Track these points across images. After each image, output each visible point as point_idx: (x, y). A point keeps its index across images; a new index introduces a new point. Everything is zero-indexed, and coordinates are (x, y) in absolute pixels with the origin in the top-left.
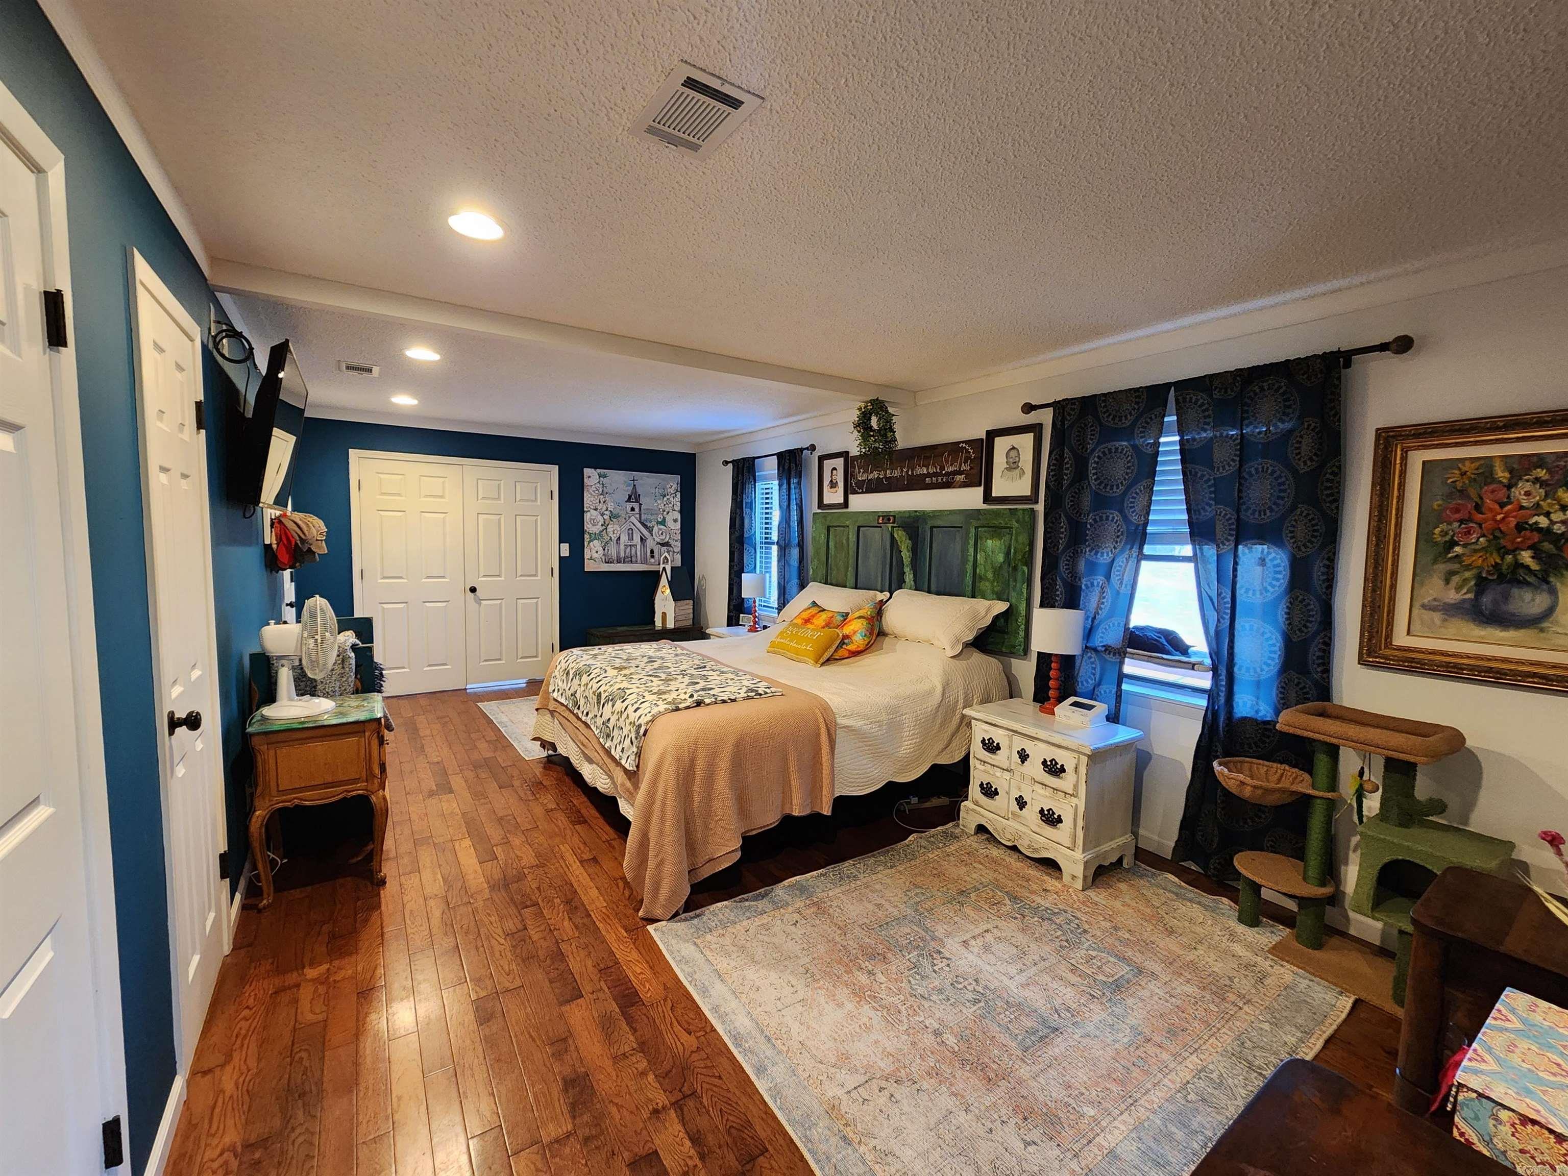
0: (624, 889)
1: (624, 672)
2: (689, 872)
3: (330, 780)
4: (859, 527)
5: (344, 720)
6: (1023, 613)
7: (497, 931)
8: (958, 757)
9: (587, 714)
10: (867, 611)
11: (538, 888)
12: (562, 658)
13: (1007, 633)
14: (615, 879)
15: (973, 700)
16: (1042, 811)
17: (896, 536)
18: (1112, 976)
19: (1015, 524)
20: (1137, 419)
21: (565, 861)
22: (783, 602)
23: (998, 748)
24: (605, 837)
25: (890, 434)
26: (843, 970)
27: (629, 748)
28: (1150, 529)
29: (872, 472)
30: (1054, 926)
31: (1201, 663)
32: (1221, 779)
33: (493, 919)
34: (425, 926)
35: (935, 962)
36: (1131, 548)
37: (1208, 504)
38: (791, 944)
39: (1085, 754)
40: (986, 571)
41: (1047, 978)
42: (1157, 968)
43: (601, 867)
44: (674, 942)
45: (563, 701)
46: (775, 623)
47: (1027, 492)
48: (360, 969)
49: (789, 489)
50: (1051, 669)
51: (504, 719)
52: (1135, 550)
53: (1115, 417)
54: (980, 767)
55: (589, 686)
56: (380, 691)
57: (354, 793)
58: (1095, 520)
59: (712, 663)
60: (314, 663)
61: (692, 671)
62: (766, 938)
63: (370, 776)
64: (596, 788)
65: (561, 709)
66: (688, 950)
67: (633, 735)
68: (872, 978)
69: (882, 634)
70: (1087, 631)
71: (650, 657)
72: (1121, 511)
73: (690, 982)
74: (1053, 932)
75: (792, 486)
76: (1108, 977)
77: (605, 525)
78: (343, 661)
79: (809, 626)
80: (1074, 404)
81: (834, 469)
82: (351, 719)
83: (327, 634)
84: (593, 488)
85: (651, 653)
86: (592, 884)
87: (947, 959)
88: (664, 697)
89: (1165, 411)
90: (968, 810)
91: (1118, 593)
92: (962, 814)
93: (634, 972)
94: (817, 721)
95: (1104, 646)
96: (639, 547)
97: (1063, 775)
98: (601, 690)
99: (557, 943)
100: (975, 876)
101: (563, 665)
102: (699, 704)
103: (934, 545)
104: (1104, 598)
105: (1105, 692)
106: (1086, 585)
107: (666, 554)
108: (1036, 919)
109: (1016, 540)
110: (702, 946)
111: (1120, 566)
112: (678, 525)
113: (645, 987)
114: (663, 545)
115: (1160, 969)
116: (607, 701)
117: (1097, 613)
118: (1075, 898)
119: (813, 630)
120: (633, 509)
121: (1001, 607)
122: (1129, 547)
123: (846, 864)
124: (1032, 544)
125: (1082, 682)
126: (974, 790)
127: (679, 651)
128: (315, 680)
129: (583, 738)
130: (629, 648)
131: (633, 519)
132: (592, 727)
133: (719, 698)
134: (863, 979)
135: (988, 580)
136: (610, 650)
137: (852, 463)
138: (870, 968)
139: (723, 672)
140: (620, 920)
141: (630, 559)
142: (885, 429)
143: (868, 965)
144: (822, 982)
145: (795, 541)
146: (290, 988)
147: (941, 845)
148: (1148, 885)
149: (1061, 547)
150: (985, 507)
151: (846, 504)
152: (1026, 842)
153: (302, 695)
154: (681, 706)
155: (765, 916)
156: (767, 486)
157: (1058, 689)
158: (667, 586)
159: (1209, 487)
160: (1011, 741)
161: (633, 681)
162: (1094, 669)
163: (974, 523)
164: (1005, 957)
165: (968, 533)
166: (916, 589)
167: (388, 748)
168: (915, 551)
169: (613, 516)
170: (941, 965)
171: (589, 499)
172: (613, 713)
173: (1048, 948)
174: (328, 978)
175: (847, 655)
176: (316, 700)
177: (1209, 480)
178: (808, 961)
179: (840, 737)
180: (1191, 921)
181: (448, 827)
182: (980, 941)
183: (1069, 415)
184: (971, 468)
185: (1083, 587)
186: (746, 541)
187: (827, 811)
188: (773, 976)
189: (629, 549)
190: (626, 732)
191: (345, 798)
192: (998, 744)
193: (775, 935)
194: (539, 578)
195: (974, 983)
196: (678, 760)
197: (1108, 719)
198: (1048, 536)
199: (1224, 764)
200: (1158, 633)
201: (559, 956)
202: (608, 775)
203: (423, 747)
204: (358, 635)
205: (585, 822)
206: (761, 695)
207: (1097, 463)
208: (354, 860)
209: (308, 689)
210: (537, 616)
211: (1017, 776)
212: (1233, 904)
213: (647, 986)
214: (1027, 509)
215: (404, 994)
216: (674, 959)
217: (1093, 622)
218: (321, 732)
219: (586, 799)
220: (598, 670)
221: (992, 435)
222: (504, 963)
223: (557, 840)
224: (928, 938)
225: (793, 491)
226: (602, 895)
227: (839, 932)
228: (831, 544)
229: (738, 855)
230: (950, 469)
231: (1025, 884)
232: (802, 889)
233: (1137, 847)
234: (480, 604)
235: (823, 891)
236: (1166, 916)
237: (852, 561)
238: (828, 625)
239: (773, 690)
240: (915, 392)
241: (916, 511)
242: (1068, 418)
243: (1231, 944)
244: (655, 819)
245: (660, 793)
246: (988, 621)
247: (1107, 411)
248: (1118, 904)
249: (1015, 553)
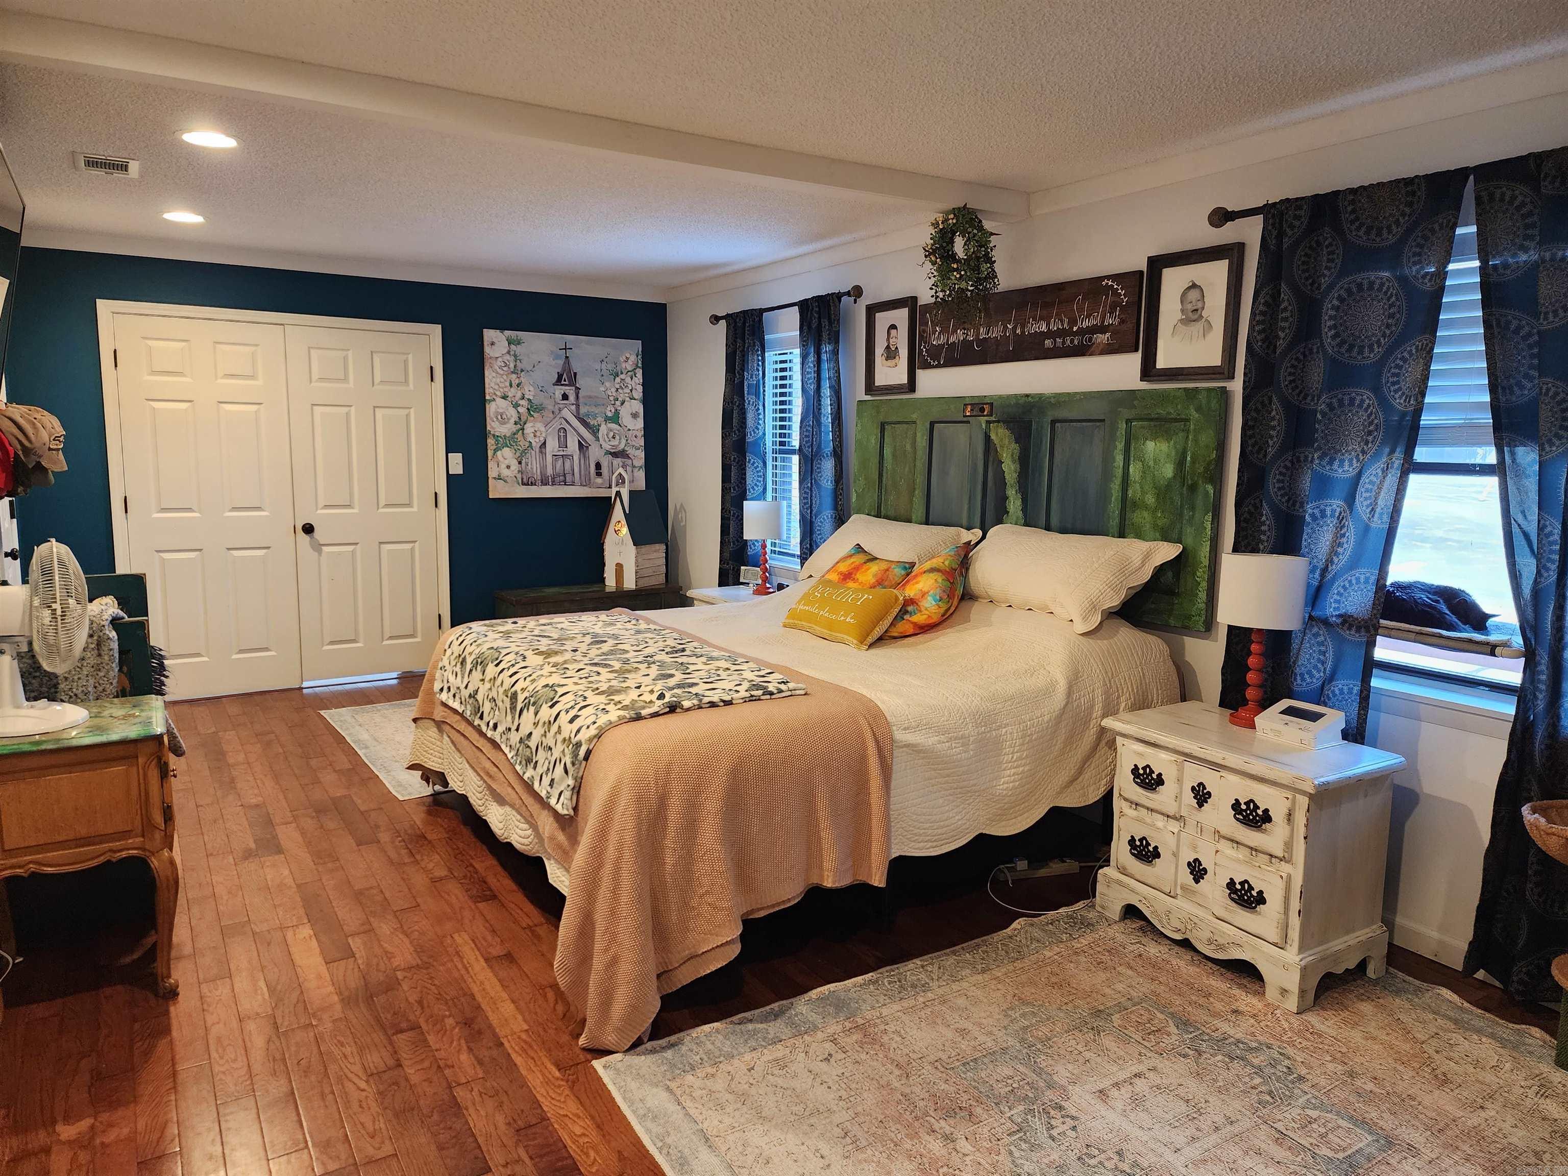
0: (557, 1003)
1: (553, 660)
2: (659, 976)
3: (83, 831)
4: (932, 424)
5: (103, 739)
6: (1206, 562)
7: (354, 1068)
8: (1094, 796)
9: (495, 726)
10: (944, 559)
11: (420, 1003)
12: (453, 637)
13: (1177, 595)
14: (542, 988)
15: (1118, 704)
16: (1231, 884)
17: (993, 436)
18: (1344, 1150)
19: (1195, 415)
20: (1409, 231)
21: (461, 958)
22: (809, 546)
23: (1160, 781)
24: (526, 921)
25: (985, 267)
26: (904, 1132)
27: (562, 780)
28: (1426, 419)
29: (954, 331)
30: (1249, 1070)
31: (1505, 644)
32: (1534, 834)
33: (348, 1050)
34: (241, 1062)
35: (1053, 1122)
36: (1392, 452)
37: (1527, 376)
38: (820, 1090)
39: (1303, 793)
40: (1144, 493)
41: (1235, 1152)
42: (1417, 1137)
43: (520, 968)
44: (633, 1085)
45: (456, 705)
46: (796, 580)
47: (1215, 359)
48: (141, 1124)
49: (819, 361)
50: (1249, 653)
51: (365, 736)
52: (1399, 455)
53: (1370, 229)
54: (1130, 812)
55: (498, 682)
56: (161, 693)
57: (124, 854)
58: (1331, 407)
59: (695, 644)
60: (52, 650)
61: (663, 657)
62: (780, 1082)
63: (148, 826)
64: (509, 845)
65: (454, 719)
66: (657, 1098)
67: (568, 759)
68: (951, 1146)
69: (968, 596)
70: (1313, 590)
71: (595, 635)
72: (1377, 390)
73: (660, 1150)
74: (1247, 1079)
75: (824, 357)
76: (1336, 1151)
77: (521, 423)
78: (99, 645)
79: (851, 584)
80: (1299, 208)
81: (893, 327)
82: (115, 737)
83: (72, 601)
84: (499, 363)
85: (598, 629)
86: (505, 995)
87: (1073, 1118)
88: (617, 698)
89: (1457, 218)
90: (1109, 881)
91: (1367, 528)
92: (1100, 888)
93: (571, 1134)
94: (861, 736)
95: (1340, 616)
96: (576, 458)
97: (1267, 826)
98: (518, 687)
99: (450, 1087)
100: (1120, 987)
101: (456, 649)
102: (673, 708)
103: (1056, 453)
104: (1343, 535)
105: (1341, 690)
106: (1313, 516)
107: (621, 470)
108: (1220, 1057)
109: (1196, 440)
110: (678, 1092)
111: (1371, 482)
112: (640, 423)
113: (587, 1155)
114: (615, 455)
115: (1423, 1140)
116: (527, 706)
117: (1330, 561)
118: (1286, 1025)
119: (855, 591)
120: (565, 397)
121: (1167, 552)
122: (1387, 450)
123: (911, 965)
124: (1222, 447)
125: (1302, 675)
126: (1120, 849)
127: (643, 626)
128: (56, 676)
129: (488, 765)
130: (562, 621)
131: (566, 413)
132: (503, 747)
133: (706, 700)
134: (936, 1146)
135: (1146, 508)
136: (531, 623)
137: (923, 315)
138: (948, 1130)
139: (711, 658)
140: (549, 1050)
141: (562, 479)
142: (978, 258)
143: (943, 1126)
144: (869, 1152)
145: (828, 448)
146: (36, 1154)
147: (1064, 937)
148: (1408, 1006)
149: (1271, 451)
150: (1145, 386)
151: (911, 386)
152: (1205, 935)
153: (36, 699)
154: (644, 712)
155: (779, 1046)
156: (783, 358)
157: (1260, 686)
158: (624, 522)
159: (1530, 347)
160: (1181, 770)
161: (569, 674)
162: (1324, 653)
163: (1126, 413)
164: (1168, 1117)
165: (1114, 429)
166: (1027, 524)
167: (176, 784)
168: (1024, 461)
169: (534, 409)
170: (1061, 1129)
171: (493, 380)
172: (536, 724)
173: (1237, 1104)
174: (92, 1138)
175: (911, 631)
176: (57, 707)
177: (1530, 335)
178: (847, 1117)
179: (900, 764)
180: (1477, 1064)
181: (275, 906)
182: (1126, 1091)
183: (1292, 227)
184: (1122, 322)
185: (1308, 518)
186: (749, 448)
187: (878, 880)
188: (791, 1140)
189: (560, 462)
190: (556, 753)
191: (109, 862)
192: (1160, 775)
193: (796, 1076)
194: (415, 509)
195: (1116, 1158)
196: (639, 799)
197: (1346, 735)
198: (1250, 433)
199: (1543, 812)
200: (1435, 593)
201: (454, 1108)
202: (528, 822)
203: (232, 780)
204: (123, 604)
205: (494, 897)
206: (771, 694)
207: (1337, 309)
208: (128, 960)
209: (44, 689)
210: (413, 569)
211: (1191, 829)
212: (1548, 1038)
213: (592, 1154)
214: (1214, 389)
215: (210, 1165)
216: (634, 1112)
217: (1323, 575)
218: (72, 757)
219: (495, 862)
220: (511, 657)
221: (1158, 264)
222: (366, 1119)
223: (449, 926)
224: (1042, 1084)
225: (825, 366)
226: (522, 1013)
227: (897, 1072)
228: (887, 451)
229: (736, 949)
230: (1086, 324)
231: (1202, 1001)
232: (839, 1005)
233: (1391, 945)
234: (320, 552)
235: (873, 1008)
236: (1436, 1056)
237: (920, 479)
238: (880, 582)
239: (791, 685)
240: (1028, 194)
241: (1027, 396)
242: (1290, 233)
243: (1542, 1101)
244: (604, 892)
245: (611, 852)
246: (1146, 575)
247: (1357, 219)
248: (1356, 1036)
249: (1193, 462)
